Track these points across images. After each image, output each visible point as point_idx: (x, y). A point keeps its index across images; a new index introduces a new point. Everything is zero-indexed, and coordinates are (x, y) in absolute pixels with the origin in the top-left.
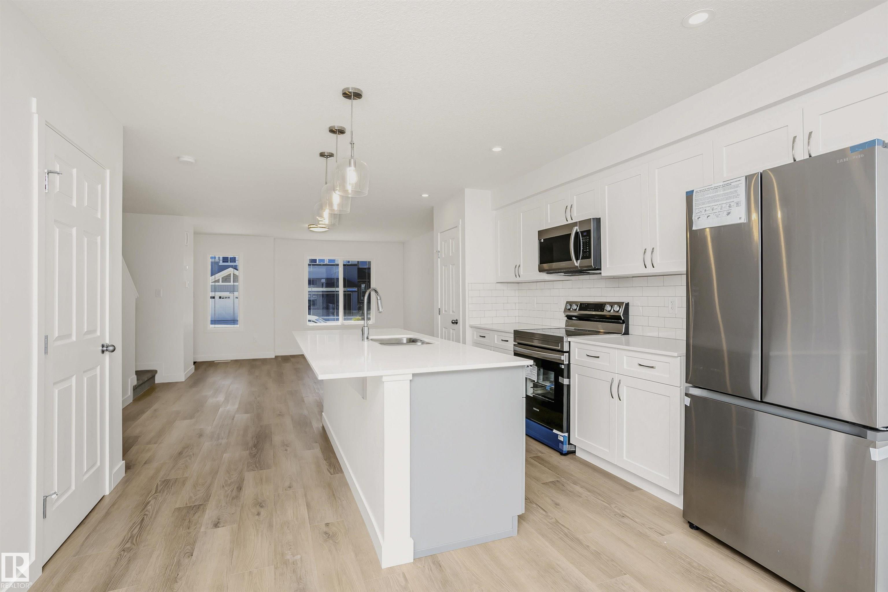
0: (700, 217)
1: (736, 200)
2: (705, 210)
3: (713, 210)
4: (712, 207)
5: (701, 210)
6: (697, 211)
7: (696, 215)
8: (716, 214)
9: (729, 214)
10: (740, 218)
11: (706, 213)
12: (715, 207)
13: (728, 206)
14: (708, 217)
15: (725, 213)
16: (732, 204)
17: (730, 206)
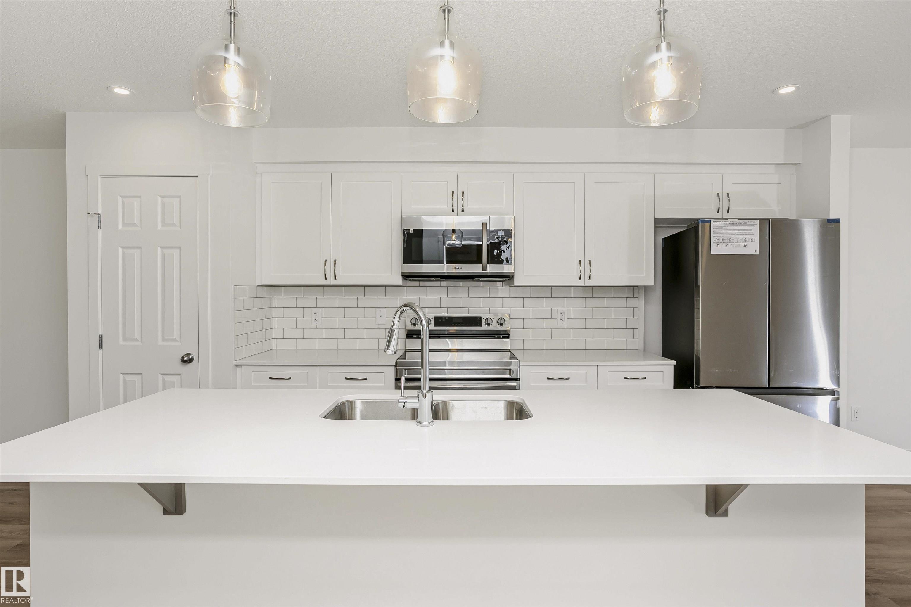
0: (718, 244)
1: (751, 236)
2: (723, 239)
3: (730, 240)
4: (729, 238)
5: (719, 238)
6: (715, 238)
7: (715, 242)
8: (733, 244)
9: (745, 246)
10: (756, 251)
11: (724, 241)
12: (732, 238)
13: (743, 239)
14: (726, 245)
15: (742, 245)
16: (747, 239)
17: (745, 240)
